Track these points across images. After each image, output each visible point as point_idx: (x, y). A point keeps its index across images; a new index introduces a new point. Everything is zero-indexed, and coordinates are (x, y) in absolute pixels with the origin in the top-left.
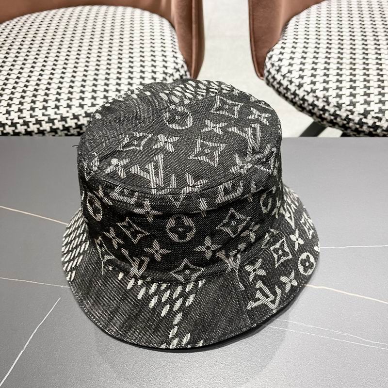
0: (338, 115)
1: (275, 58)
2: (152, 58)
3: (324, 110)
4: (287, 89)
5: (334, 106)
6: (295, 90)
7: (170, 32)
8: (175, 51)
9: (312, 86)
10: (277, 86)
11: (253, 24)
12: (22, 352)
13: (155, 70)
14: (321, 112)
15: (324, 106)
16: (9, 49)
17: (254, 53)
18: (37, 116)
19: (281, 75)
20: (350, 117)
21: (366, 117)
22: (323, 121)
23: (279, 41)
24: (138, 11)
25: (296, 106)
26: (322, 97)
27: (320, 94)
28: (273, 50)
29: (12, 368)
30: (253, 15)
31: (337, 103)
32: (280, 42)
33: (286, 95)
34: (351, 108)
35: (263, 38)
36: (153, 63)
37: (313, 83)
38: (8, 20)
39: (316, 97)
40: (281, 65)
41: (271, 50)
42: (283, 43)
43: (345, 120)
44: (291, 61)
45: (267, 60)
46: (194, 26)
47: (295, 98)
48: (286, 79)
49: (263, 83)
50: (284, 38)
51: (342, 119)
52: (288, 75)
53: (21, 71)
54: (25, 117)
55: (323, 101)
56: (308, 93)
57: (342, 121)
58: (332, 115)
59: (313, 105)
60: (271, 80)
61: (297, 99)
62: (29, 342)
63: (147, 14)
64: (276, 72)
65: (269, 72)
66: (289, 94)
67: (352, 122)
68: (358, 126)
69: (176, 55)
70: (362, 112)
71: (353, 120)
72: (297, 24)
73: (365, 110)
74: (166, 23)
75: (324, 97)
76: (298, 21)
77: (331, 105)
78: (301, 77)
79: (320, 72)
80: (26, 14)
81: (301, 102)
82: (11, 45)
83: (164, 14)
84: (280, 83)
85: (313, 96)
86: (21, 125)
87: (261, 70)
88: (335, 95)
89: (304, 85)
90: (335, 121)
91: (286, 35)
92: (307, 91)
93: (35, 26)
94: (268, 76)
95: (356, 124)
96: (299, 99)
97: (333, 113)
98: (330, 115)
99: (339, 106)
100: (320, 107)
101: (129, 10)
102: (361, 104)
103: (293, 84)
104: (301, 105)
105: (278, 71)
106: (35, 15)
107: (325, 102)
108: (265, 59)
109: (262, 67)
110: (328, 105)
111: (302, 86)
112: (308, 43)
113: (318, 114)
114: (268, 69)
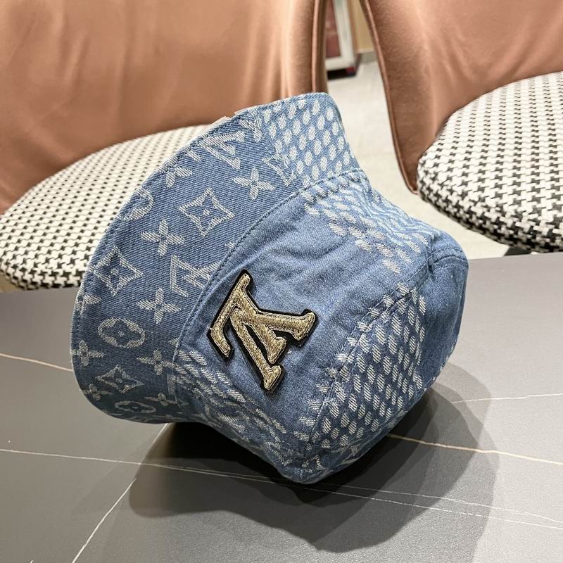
0: (518, 228)
1: (429, 164)
3: (499, 223)
4: (447, 201)
5: (512, 216)
6: (458, 201)
9: (480, 193)
10: (434, 199)
11: (395, 124)
12: (83, 548)
14: (496, 227)
15: (498, 218)
16: (93, 185)
17: (401, 160)
19: (438, 184)
20: (536, 228)
21: (557, 227)
22: (516, 243)
23: (434, 142)
25: (462, 222)
26: (494, 206)
27: (491, 203)
28: (426, 155)
30: (394, 113)
31: (516, 212)
32: (436, 143)
33: (447, 209)
34: (535, 216)
35: (411, 140)
37: (481, 189)
39: (486, 206)
40: (437, 171)
41: (424, 154)
42: (440, 144)
43: (529, 233)
44: (450, 164)
45: (419, 167)
47: (458, 211)
48: (445, 188)
49: (418, 198)
51: (524, 233)
52: (448, 182)
53: (105, 208)
55: (497, 211)
56: (475, 203)
57: (525, 235)
58: (511, 229)
59: (484, 218)
60: (427, 193)
61: (461, 212)
62: (94, 535)
64: (431, 182)
65: (422, 182)
66: (450, 207)
67: (539, 235)
68: (548, 240)
70: (551, 220)
71: (540, 233)
72: (460, 119)
73: (555, 217)
75: (497, 206)
76: (460, 116)
77: (508, 215)
78: (465, 184)
79: (490, 175)
80: (116, 143)
81: (468, 216)
82: (95, 180)
84: (437, 195)
85: (482, 206)
87: (413, 182)
88: (511, 202)
89: (469, 193)
90: (515, 236)
91: (443, 134)
92: (473, 201)
93: (126, 156)
94: (422, 188)
95: (544, 237)
96: (465, 212)
97: (512, 226)
99: (518, 216)
100: (493, 220)
102: (549, 210)
103: (454, 194)
104: (467, 219)
105: (434, 179)
106: (127, 143)
107: (499, 212)
108: (417, 167)
109: (414, 177)
110: (504, 216)
111: (467, 195)
112: (473, 141)
113: (491, 229)
114: (420, 179)
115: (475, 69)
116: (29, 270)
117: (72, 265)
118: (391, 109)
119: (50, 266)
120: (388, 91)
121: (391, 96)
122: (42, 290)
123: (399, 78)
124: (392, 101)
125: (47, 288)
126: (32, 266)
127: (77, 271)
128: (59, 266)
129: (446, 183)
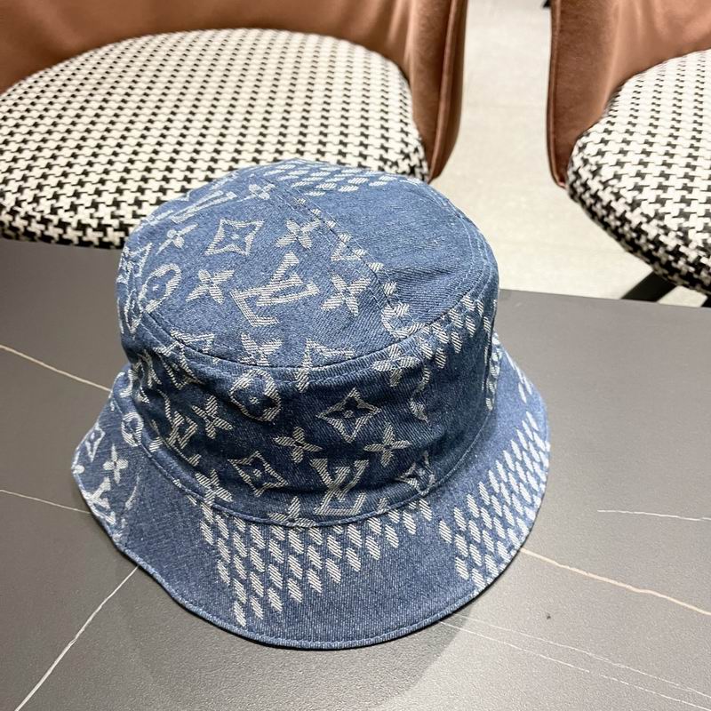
0: (704, 265)
1: (591, 149)
2: (363, 130)
3: (677, 253)
4: (609, 208)
5: (698, 248)
6: (625, 212)
7: (399, 86)
8: (405, 120)
9: (658, 206)
10: (589, 201)
12: (70, 645)
13: (365, 152)
14: (671, 258)
15: (678, 246)
16: (109, 94)
17: (552, 137)
18: (145, 216)
19: (600, 182)
22: (672, 274)
23: (602, 118)
24: (344, 45)
25: (623, 242)
26: (676, 229)
27: (672, 223)
28: (588, 135)
29: (49, 673)
30: (557, 67)
31: (705, 242)
32: (604, 121)
33: (606, 220)
35: (572, 110)
36: (363, 139)
37: (661, 201)
38: (112, 42)
39: (664, 227)
40: (600, 162)
41: (585, 133)
42: (609, 122)
44: (620, 156)
45: (575, 151)
46: (445, 78)
47: (622, 226)
48: (609, 189)
49: (563, 194)
50: (611, 113)
52: (614, 182)
53: (126, 133)
54: (123, 217)
56: (649, 220)
58: (692, 265)
59: (657, 243)
60: (580, 190)
61: (626, 228)
62: (86, 629)
63: (360, 51)
64: (590, 176)
65: (576, 173)
66: (611, 217)
69: (406, 129)
72: (639, 90)
74: (393, 70)
75: (680, 229)
76: (640, 84)
77: (692, 246)
78: (639, 188)
79: (676, 182)
80: (144, 34)
81: (634, 235)
82: (113, 88)
83: (392, 54)
84: (596, 197)
85: (658, 226)
86: (115, 230)
87: (562, 170)
88: (700, 228)
89: (643, 203)
90: (696, 276)
91: (615, 108)
92: (647, 216)
93: (159, 57)
94: (575, 181)
96: (631, 229)
97: (695, 261)
98: (688, 263)
99: (708, 249)
100: (670, 248)
101: (329, 41)
103: (622, 200)
104: (632, 239)
105: (595, 173)
106: (161, 37)
107: (682, 238)
108: (572, 150)
109: (564, 164)
110: (686, 245)
111: (639, 205)
112: (656, 127)
113: (664, 260)
114: (575, 169)
115: (671, 20)
116: (8, 209)
117: (72, 213)
118: (554, 61)
119: (40, 208)
120: (556, 33)
121: (559, 43)
122: (25, 242)
123: (576, 17)
124: (558, 49)
125: (33, 240)
126: (13, 204)
127: (79, 222)
128: (54, 211)
129: (611, 183)
